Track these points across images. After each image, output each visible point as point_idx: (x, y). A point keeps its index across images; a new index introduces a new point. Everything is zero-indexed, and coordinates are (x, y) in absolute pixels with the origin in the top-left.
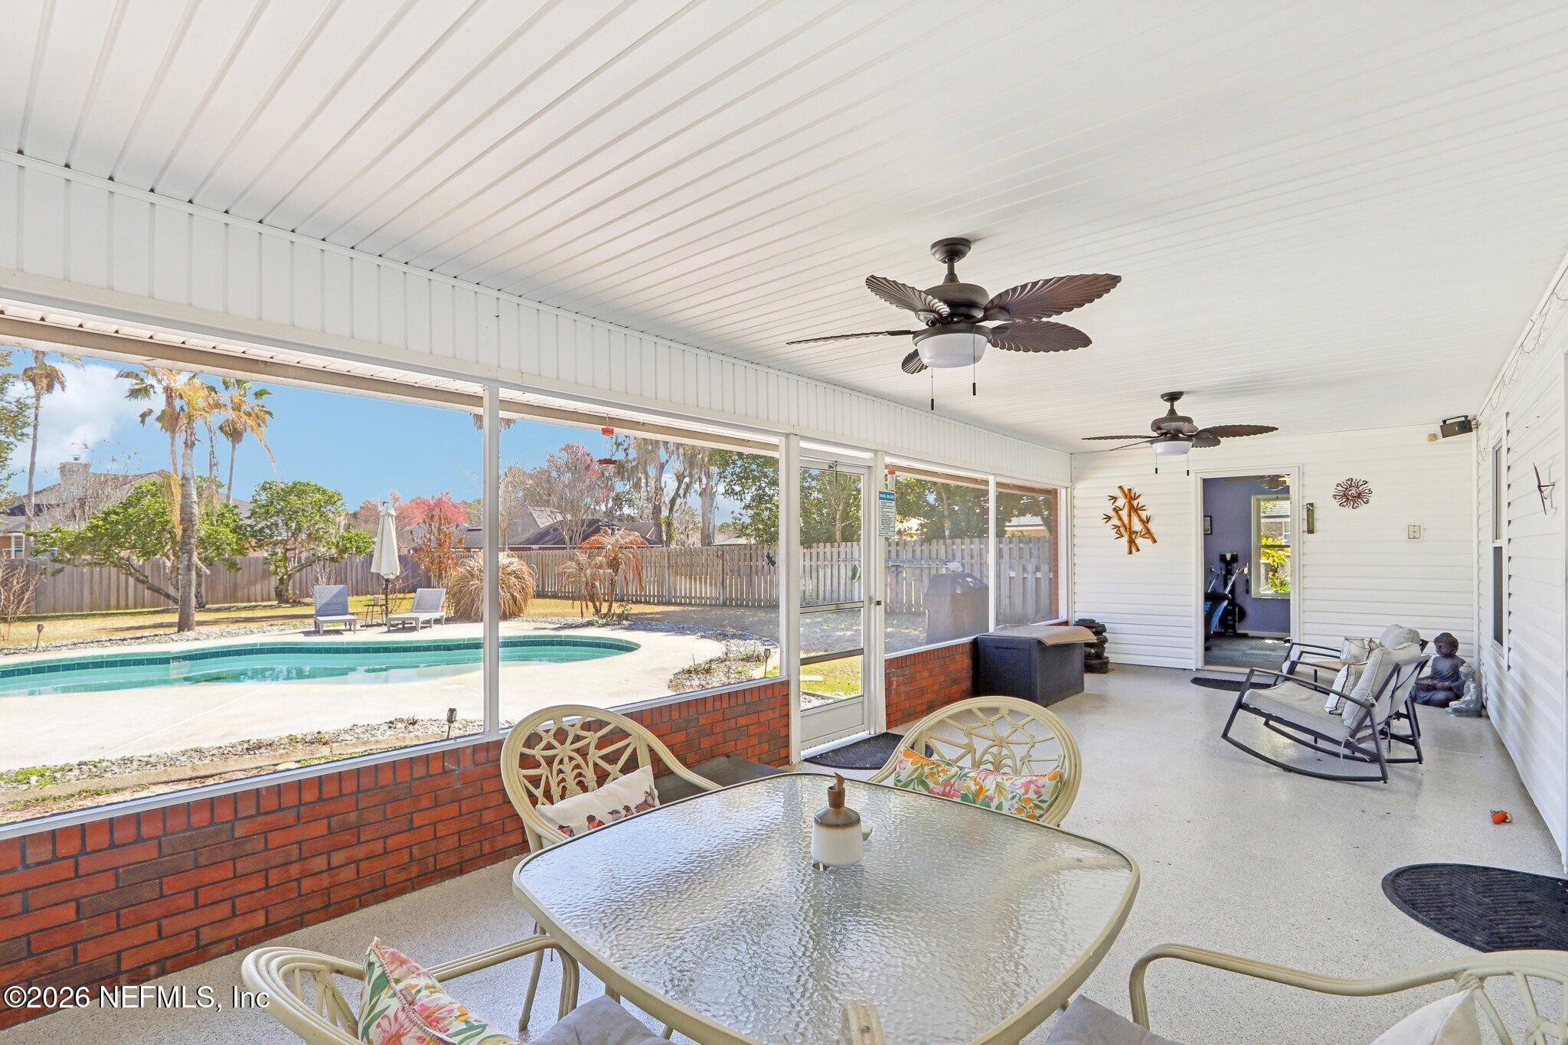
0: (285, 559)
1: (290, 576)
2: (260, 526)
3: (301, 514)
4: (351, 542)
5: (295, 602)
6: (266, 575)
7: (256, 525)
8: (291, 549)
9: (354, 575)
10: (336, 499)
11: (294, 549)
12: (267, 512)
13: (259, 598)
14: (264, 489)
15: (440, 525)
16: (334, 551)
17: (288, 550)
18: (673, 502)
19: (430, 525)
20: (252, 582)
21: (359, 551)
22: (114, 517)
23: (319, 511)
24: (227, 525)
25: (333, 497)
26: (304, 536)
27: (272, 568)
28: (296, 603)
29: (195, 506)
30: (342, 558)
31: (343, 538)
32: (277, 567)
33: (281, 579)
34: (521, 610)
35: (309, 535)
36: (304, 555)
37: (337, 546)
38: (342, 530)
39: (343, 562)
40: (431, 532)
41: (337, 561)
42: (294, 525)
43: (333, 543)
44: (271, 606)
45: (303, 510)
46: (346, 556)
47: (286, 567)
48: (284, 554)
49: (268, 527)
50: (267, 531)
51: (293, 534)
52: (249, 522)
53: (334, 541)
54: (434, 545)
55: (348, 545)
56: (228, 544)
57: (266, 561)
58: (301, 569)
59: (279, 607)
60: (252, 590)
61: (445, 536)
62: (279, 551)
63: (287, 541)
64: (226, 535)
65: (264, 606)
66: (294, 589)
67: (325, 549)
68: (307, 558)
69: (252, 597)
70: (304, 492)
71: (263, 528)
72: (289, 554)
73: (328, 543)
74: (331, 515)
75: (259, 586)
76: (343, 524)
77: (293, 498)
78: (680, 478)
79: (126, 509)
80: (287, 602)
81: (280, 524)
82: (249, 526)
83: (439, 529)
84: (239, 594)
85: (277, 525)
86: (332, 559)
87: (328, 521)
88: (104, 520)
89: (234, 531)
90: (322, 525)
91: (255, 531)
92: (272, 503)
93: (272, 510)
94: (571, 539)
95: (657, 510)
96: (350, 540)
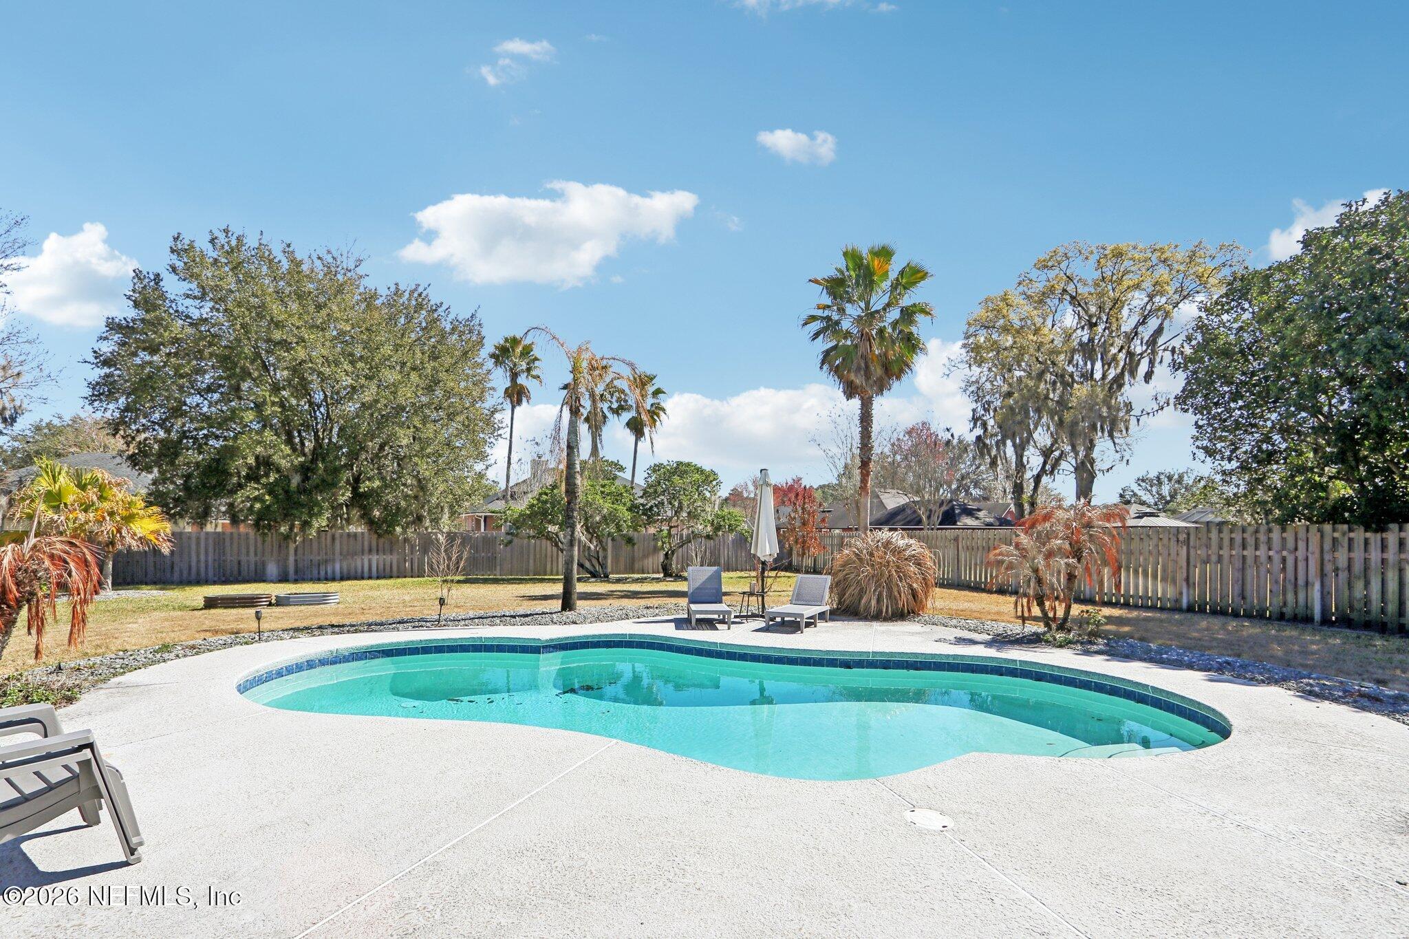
0: (669, 535)
1: (673, 553)
2: (649, 505)
3: (682, 493)
4: (724, 520)
5: (677, 575)
6: (656, 550)
7: (647, 504)
8: (674, 527)
9: (726, 552)
10: (711, 478)
11: (677, 526)
12: (656, 492)
13: (651, 571)
14: (654, 471)
15: (804, 503)
16: (709, 528)
17: (671, 527)
18: (1037, 479)
19: (795, 504)
20: (645, 556)
21: (731, 530)
22: (544, 497)
23: (697, 490)
24: (625, 504)
25: (709, 476)
26: (685, 514)
27: (660, 543)
28: (679, 577)
29: (578, 476)
30: (717, 535)
31: (717, 516)
32: (663, 543)
33: (666, 555)
34: (922, 607)
35: (689, 513)
36: (685, 532)
37: (712, 524)
38: (716, 509)
39: (717, 539)
40: (796, 511)
41: (712, 539)
42: (676, 504)
43: (709, 521)
44: (658, 578)
45: (685, 489)
46: (720, 533)
47: (670, 543)
48: (669, 531)
49: (656, 505)
50: (655, 509)
51: (676, 512)
52: (642, 501)
53: (710, 518)
54: (798, 524)
55: (722, 523)
56: (624, 521)
57: (655, 538)
58: (682, 546)
59: (664, 580)
60: (646, 562)
61: (809, 514)
62: (665, 528)
63: (671, 518)
64: (624, 514)
65: (653, 579)
66: (677, 564)
67: (701, 527)
68: (688, 536)
69: (646, 569)
70: (686, 472)
71: (652, 507)
72: (673, 531)
73: (704, 521)
74: (708, 495)
75: (650, 560)
76: (717, 503)
77: (676, 478)
78: (1046, 453)
79: (552, 490)
80: (671, 576)
81: (666, 503)
82: (641, 504)
83: (803, 509)
84: (636, 566)
85: (663, 504)
86: (708, 537)
87: (705, 499)
88: (538, 500)
89: (630, 509)
90: (699, 503)
91: (647, 510)
92: (659, 483)
93: (659, 489)
94: (929, 517)
95: (1018, 489)
96: (723, 518)
